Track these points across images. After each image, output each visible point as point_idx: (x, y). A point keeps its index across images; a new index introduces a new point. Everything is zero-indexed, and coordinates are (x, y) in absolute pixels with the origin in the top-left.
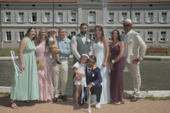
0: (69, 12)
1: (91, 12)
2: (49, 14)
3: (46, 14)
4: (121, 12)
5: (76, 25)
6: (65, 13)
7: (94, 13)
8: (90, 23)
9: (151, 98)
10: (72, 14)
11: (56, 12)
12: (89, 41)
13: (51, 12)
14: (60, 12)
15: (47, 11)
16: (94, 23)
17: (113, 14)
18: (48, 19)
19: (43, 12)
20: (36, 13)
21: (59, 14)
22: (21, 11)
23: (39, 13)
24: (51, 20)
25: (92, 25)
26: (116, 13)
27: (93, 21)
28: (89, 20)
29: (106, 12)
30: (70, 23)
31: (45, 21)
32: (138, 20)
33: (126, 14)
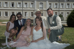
2: (20, 3)
4: (55, 3)
5: (33, 9)
8: (40, 8)
11: (24, 3)
16: (42, 8)
17: (51, 4)
19: (17, 2)
20: (13, 3)
22: (6, 2)
24: (21, 6)
28: (40, 7)
30: (31, 8)
31: (18, 7)
32: (63, 7)
33: (57, 4)
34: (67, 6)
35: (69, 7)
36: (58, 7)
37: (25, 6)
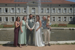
0: (23, 8)
1: (33, 8)
2: (13, 9)
3: (12, 9)
4: (46, 8)
5: (26, 14)
6: (21, 8)
7: (34, 8)
8: (33, 13)
9: (59, 44)
10: (24, 9)
12: (33, 21)
13: (14, 8)
14: (19, 8)
15: (13, 8)
16: (34, 13)
17: (43, 9)
18: (13, 11)
19: (11, 8)
21: (18, 9)
23: (8, 8)
24: (14, 12)
26: (44, 9)
27: (34, 12)
28: (32, 12)
29: (40, 8)
31: (12, 12)
32: (54, 12)
33: (49, 9)
34: (59, 11)
35: (60, 12)
36: (50, 12)
37: (18, 12)
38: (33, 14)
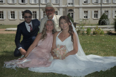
5: (58, 6)
16: (72, 4)
24: (37, 2)
25: (71, 6)
28: (68, 2)
36: (99, 2)
38: (69, 6)
